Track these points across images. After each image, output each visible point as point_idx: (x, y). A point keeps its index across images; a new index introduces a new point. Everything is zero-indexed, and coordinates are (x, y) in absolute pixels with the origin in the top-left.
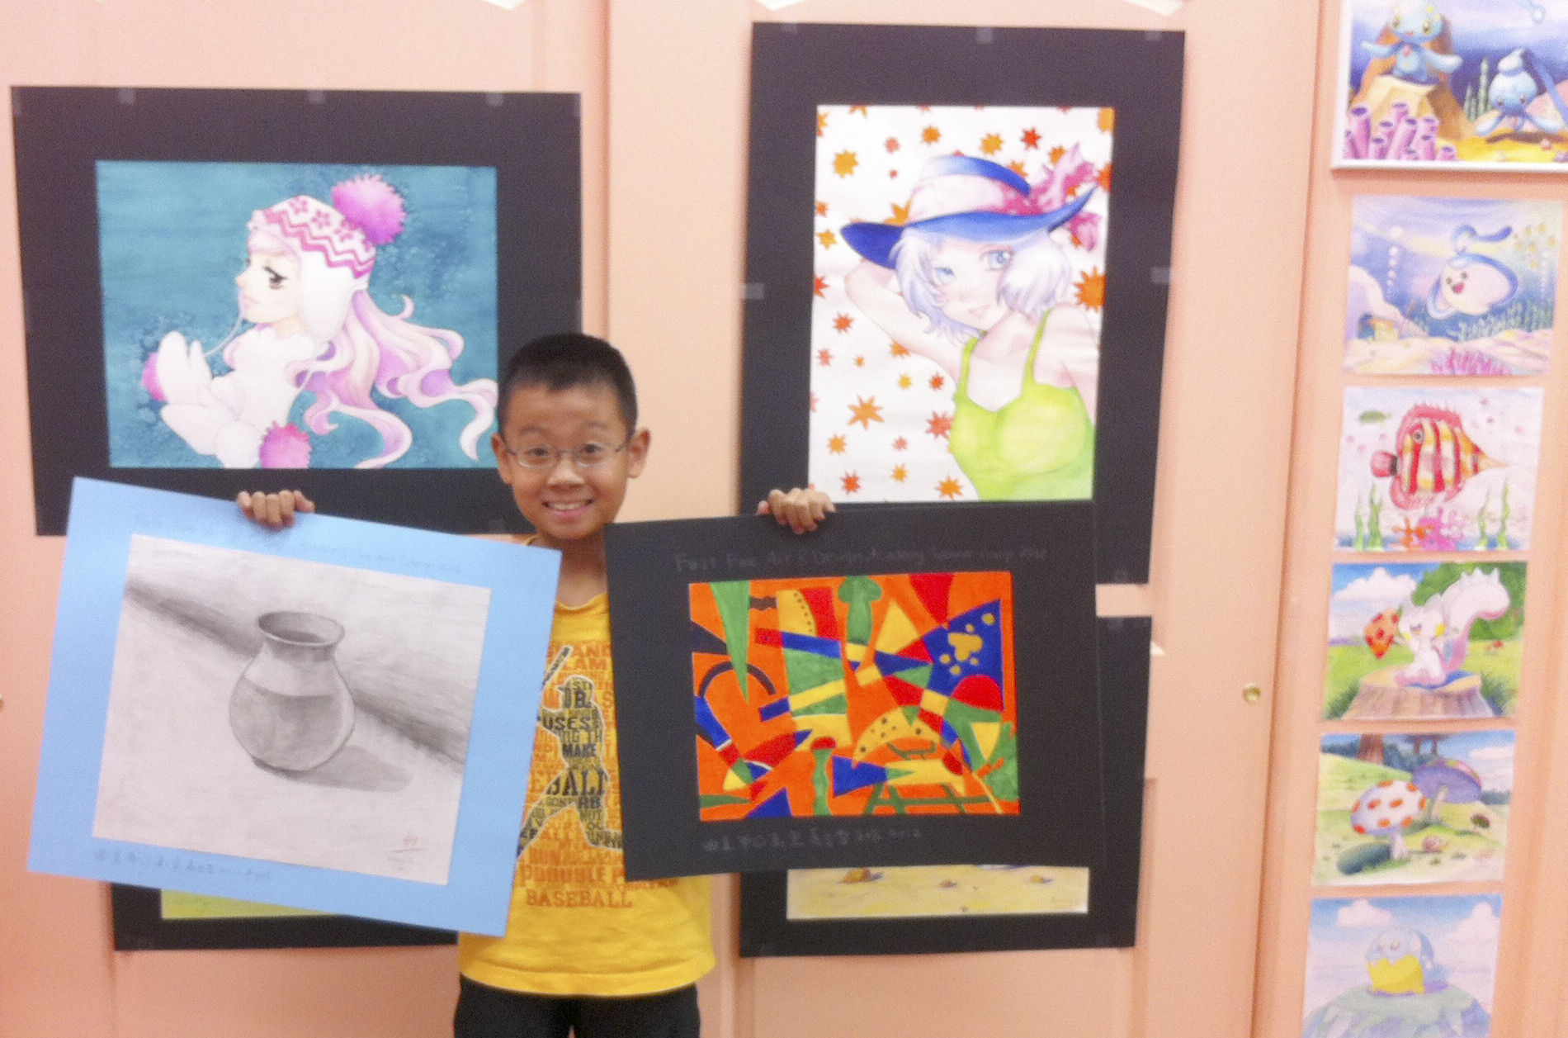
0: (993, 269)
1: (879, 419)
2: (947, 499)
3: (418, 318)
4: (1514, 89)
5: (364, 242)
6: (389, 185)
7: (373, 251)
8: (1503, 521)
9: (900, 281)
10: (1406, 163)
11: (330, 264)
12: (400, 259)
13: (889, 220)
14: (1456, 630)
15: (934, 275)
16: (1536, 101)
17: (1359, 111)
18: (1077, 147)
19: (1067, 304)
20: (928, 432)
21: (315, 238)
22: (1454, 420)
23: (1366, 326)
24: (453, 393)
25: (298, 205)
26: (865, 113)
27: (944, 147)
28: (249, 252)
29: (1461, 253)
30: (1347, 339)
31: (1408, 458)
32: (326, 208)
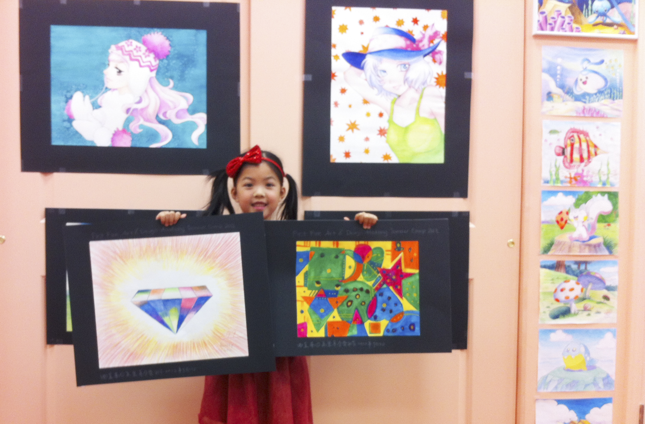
0: (402, 71)
1: (358, 129)
2: (386, 162)
3: (175, 88)
4: (602, 6)
5: (155, 58)
6: (165, 36)
7: (158, 62)
8: (608, 174)
9: (366, 75)
10: (561, 33)
11: (141, 66)
12: (168, 64)
13: (360, 51)
14: (592, 219)
15: (379, 73)
16: (611, 11)
17: (542, 13)
18: (433, 25)
19: (431, 85)
20: (378, 134)
21: (136, 56)
22: (586, 134)
23: (549, 96)
24: (189, 118)
25: (129, 43)
26: (350, 10)
27: (382, 23)
28: (109, 61)
29: (585, 69)
30: (542, 102)
31: (569, 149)
32: (140, 45)
